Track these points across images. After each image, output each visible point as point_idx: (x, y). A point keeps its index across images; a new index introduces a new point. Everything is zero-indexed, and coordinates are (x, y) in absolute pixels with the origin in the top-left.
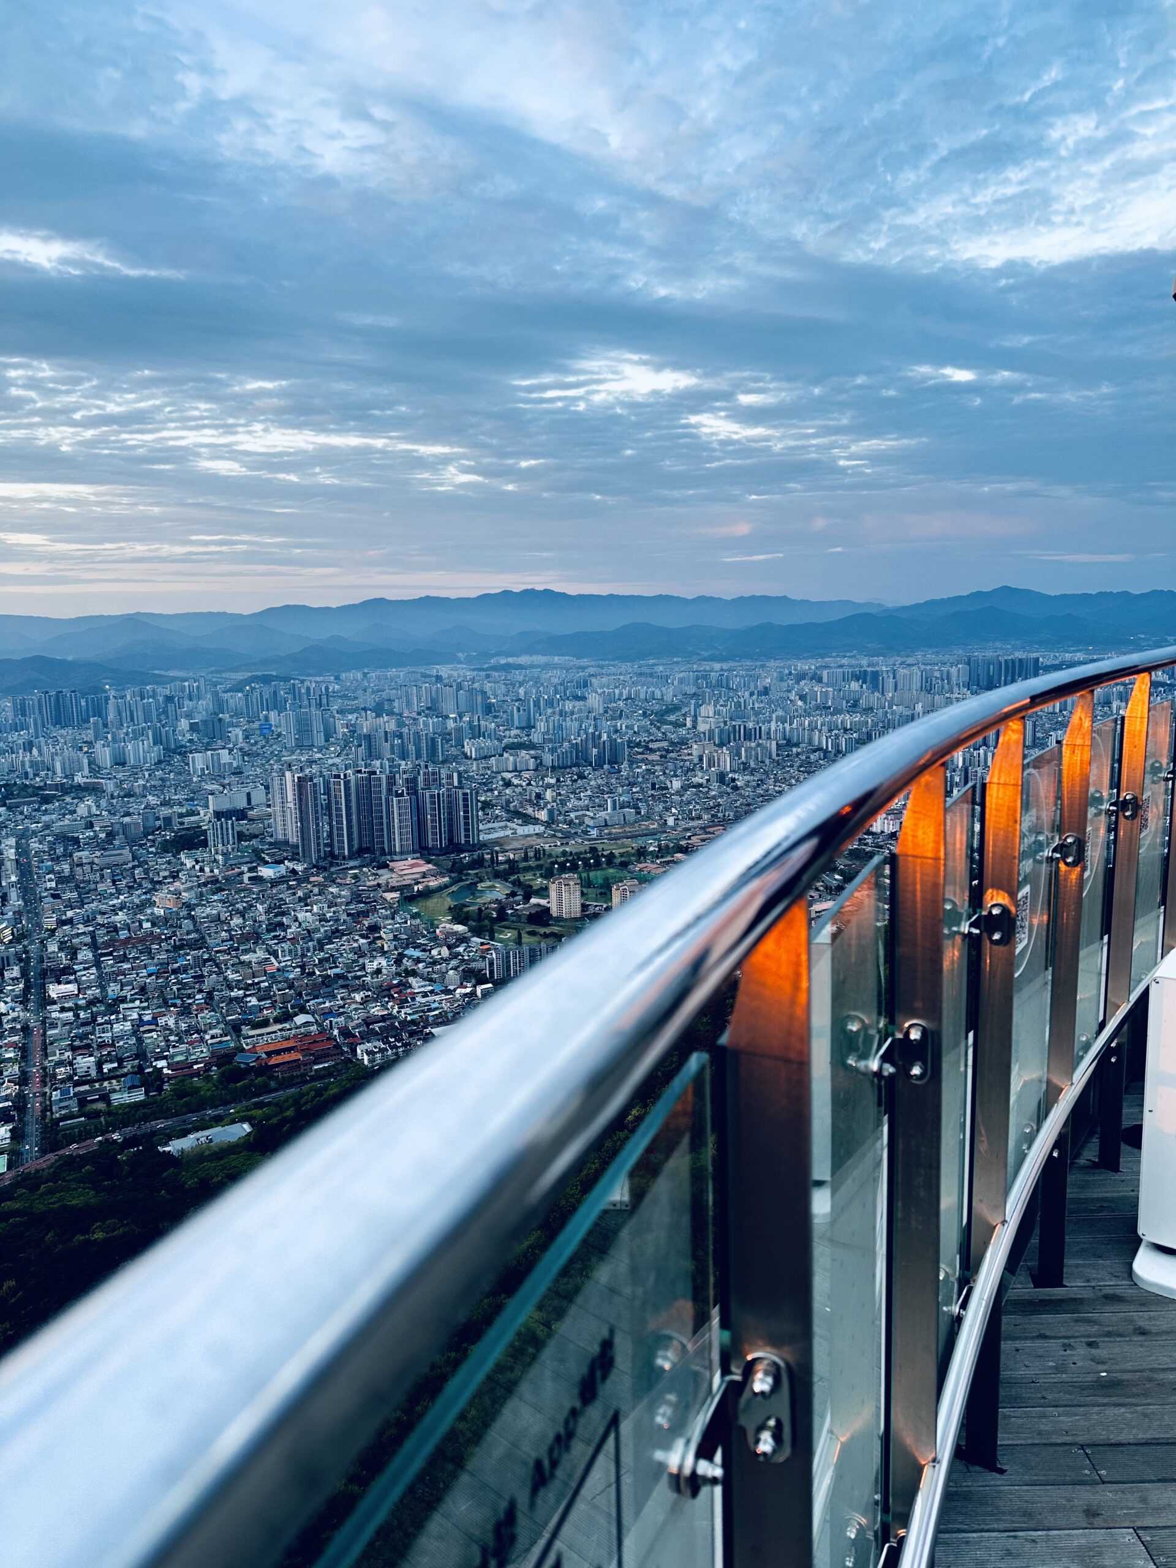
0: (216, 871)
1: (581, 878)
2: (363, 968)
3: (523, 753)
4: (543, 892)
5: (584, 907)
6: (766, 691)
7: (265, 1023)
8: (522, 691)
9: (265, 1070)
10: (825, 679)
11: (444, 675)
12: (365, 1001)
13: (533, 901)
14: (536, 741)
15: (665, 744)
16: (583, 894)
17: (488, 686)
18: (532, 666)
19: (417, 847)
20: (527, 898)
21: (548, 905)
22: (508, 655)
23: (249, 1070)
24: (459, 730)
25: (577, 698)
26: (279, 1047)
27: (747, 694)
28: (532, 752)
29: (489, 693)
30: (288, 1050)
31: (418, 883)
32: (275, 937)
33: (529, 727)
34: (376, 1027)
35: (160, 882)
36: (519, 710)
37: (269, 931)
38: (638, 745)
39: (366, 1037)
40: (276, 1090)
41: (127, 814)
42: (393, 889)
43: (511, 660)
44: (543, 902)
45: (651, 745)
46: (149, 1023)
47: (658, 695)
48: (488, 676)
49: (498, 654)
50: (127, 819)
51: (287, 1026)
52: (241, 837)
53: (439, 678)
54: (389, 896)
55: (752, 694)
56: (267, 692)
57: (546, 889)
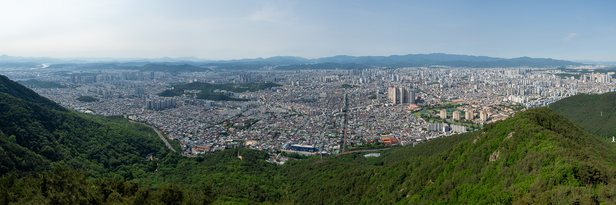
0: (378, 104)
1: (447, 110)
2: (403, 125)
3: (436, 84)
4: (439, 113)
5: (447, 116)
6: (484, 74)
7: (384, 134)
8: (437, 72)
9: (383, 143)
10: (495, 72)
11: (422, 69)
12: (403, 132)
14: (439, 82)
16: (447, 113)
17: (430, 71)
18: (439, 68)
19: (415, 102)
20: (436, 114)
23: (380, 143)
24: (424, 79)
25: (447, 74)
26: (386, 139)
27: (480, 74)
29: (430, 72)
30: (388, 140)
31: (414, 109)
32: (387, 118)
33: (437, 79)
34: (405, 138)
35: (368, 105)
36: (436, 76)
37: (386, 116)
38: (459, 83)
39: (404, 140)
40: (385, 148)
41: (364, 91)
42: (410, 110)
43: (435, 66)
44: (439, 115)
45: (461, 84)
46: (364, 131)
47: (463, 74)
48: (430, 69)
50: (364, 92)
51: (388, 135)
52: (383, 98)
53: (421, 69)
54: (409, 112)
55: (481, 74)
56: (390, 71)
57: (440, 112)
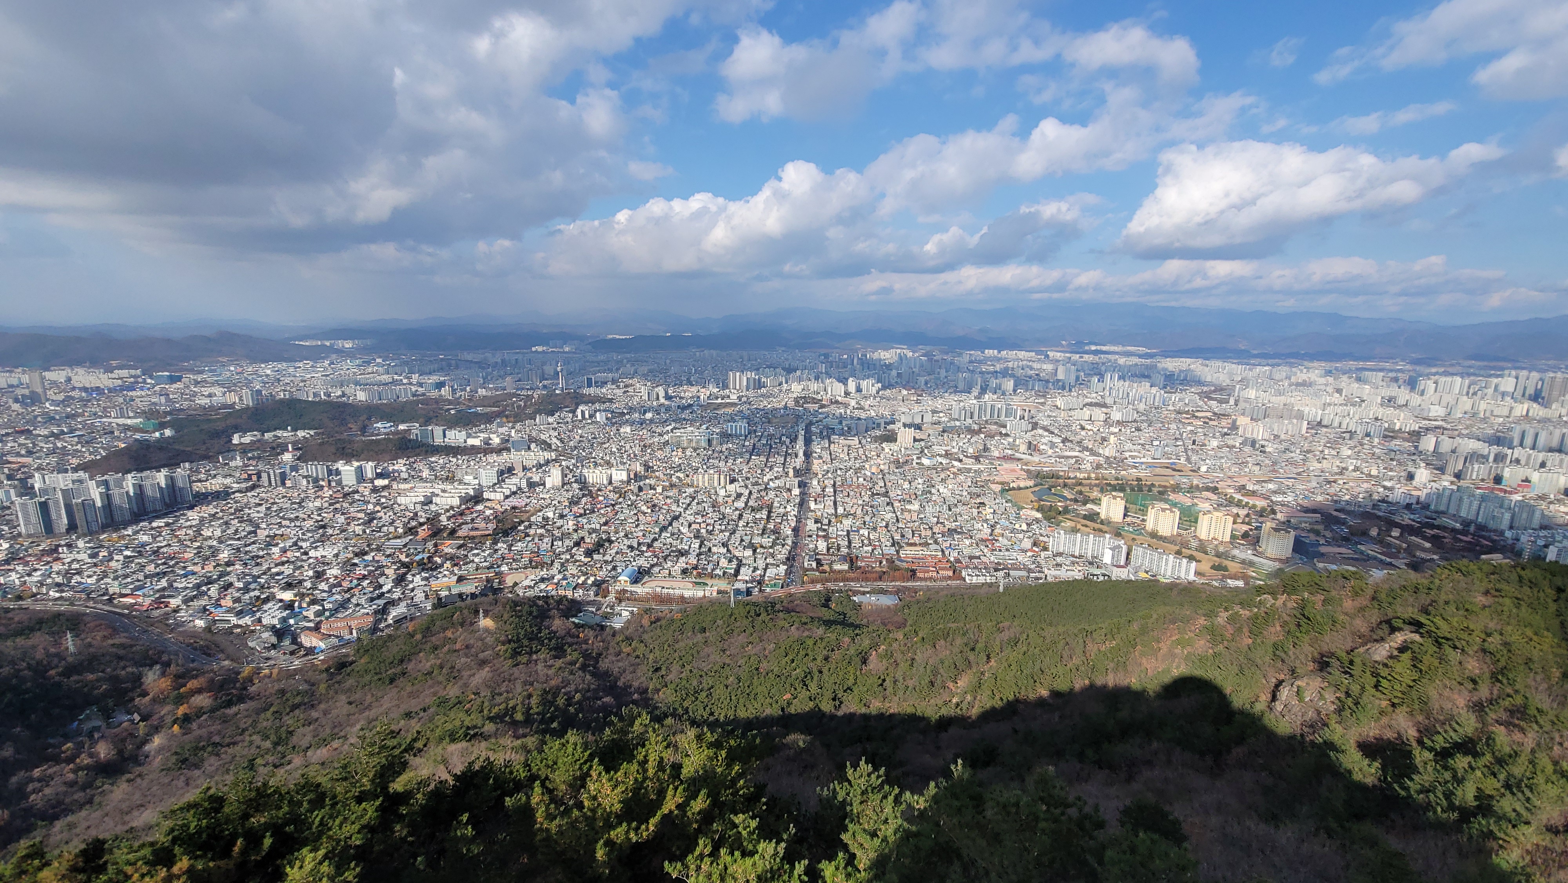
0: (900, 456)
1: (1127, 497)
3: (1097, 409)
4: (1097, 501)
5: (1126, 516)
7: (914, 545)
12: (972, 545)
13: (1089, 506)
15: (1209, 414)
16: (1126, 507)
20: (1086, 503)
21: (1099, 511)
22: (1096, 344)
23: (901, 568)
27: (1287, 384)
28: (1104, 409)
31: (1013, 482)
32: (926, 499)
34: (976, 561)
35: (870, 458)
37: (923, 494)
39: (969, 565)
42: (997, 483)
44: (1096, 508)
45: (1197, 414)
49: (1091, 343)
51: (926, 548)
52: (915, 439)
54: (993, 486)
55: (1291, 384)
57: (1100, 500)
